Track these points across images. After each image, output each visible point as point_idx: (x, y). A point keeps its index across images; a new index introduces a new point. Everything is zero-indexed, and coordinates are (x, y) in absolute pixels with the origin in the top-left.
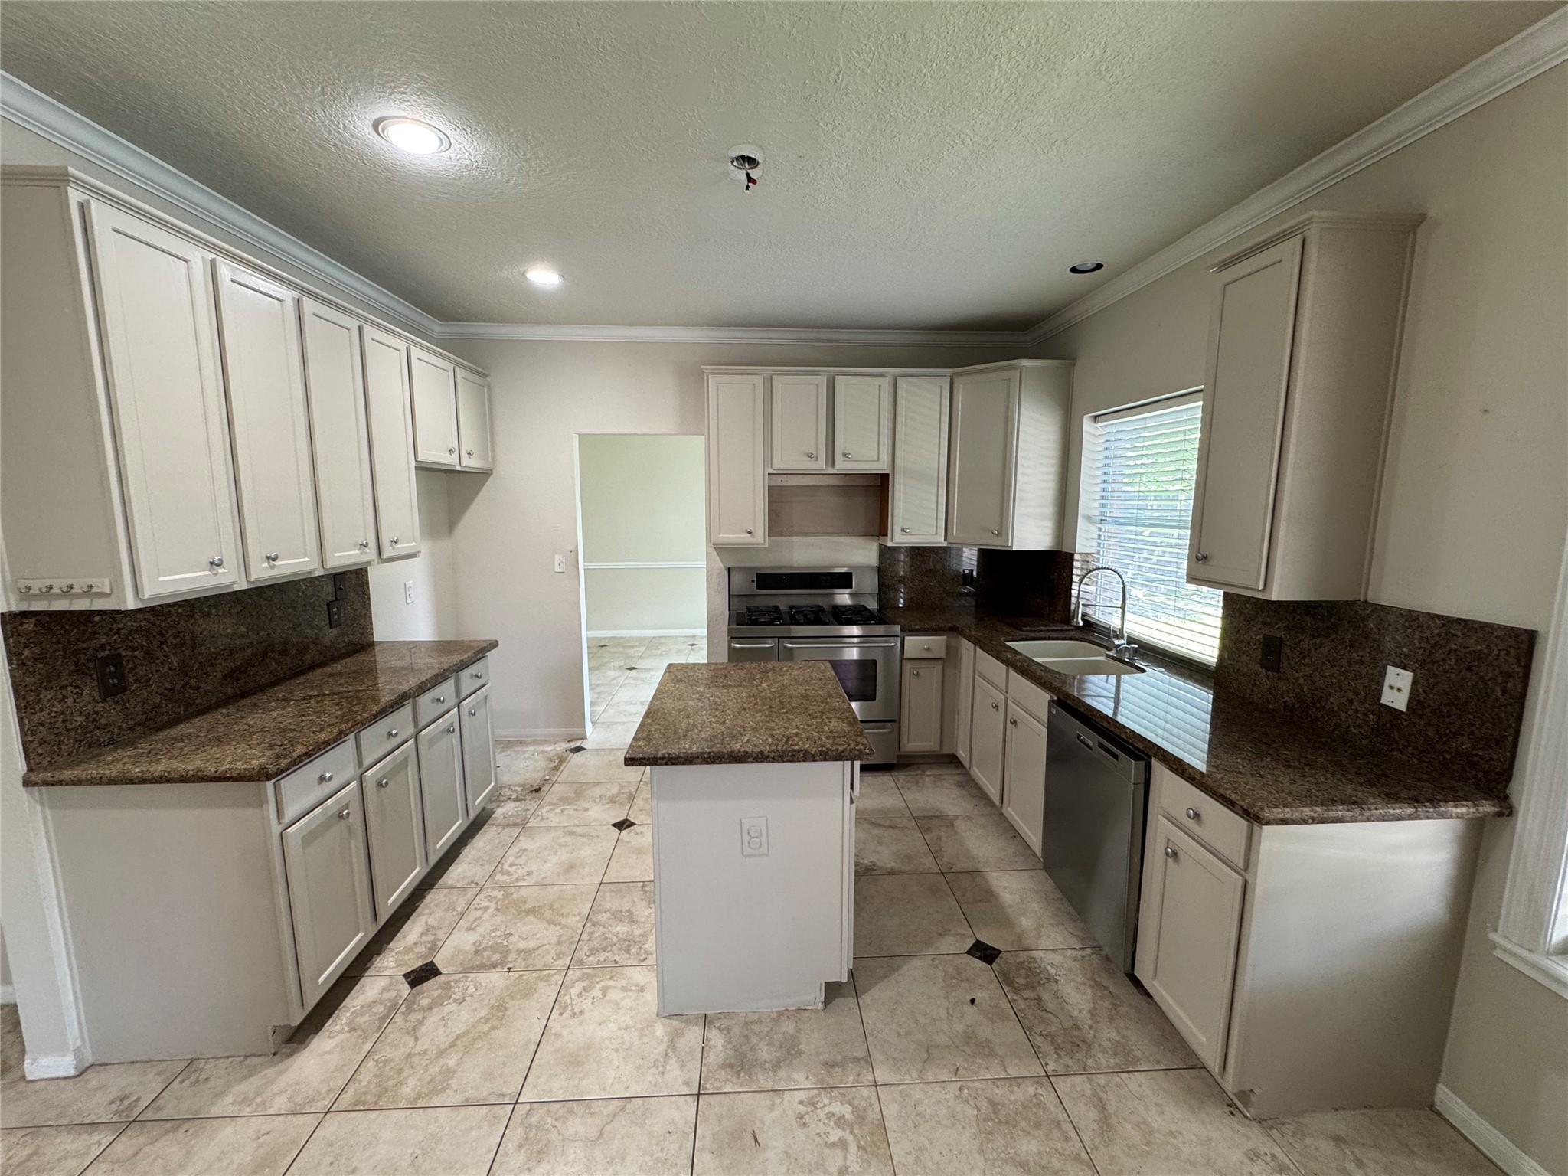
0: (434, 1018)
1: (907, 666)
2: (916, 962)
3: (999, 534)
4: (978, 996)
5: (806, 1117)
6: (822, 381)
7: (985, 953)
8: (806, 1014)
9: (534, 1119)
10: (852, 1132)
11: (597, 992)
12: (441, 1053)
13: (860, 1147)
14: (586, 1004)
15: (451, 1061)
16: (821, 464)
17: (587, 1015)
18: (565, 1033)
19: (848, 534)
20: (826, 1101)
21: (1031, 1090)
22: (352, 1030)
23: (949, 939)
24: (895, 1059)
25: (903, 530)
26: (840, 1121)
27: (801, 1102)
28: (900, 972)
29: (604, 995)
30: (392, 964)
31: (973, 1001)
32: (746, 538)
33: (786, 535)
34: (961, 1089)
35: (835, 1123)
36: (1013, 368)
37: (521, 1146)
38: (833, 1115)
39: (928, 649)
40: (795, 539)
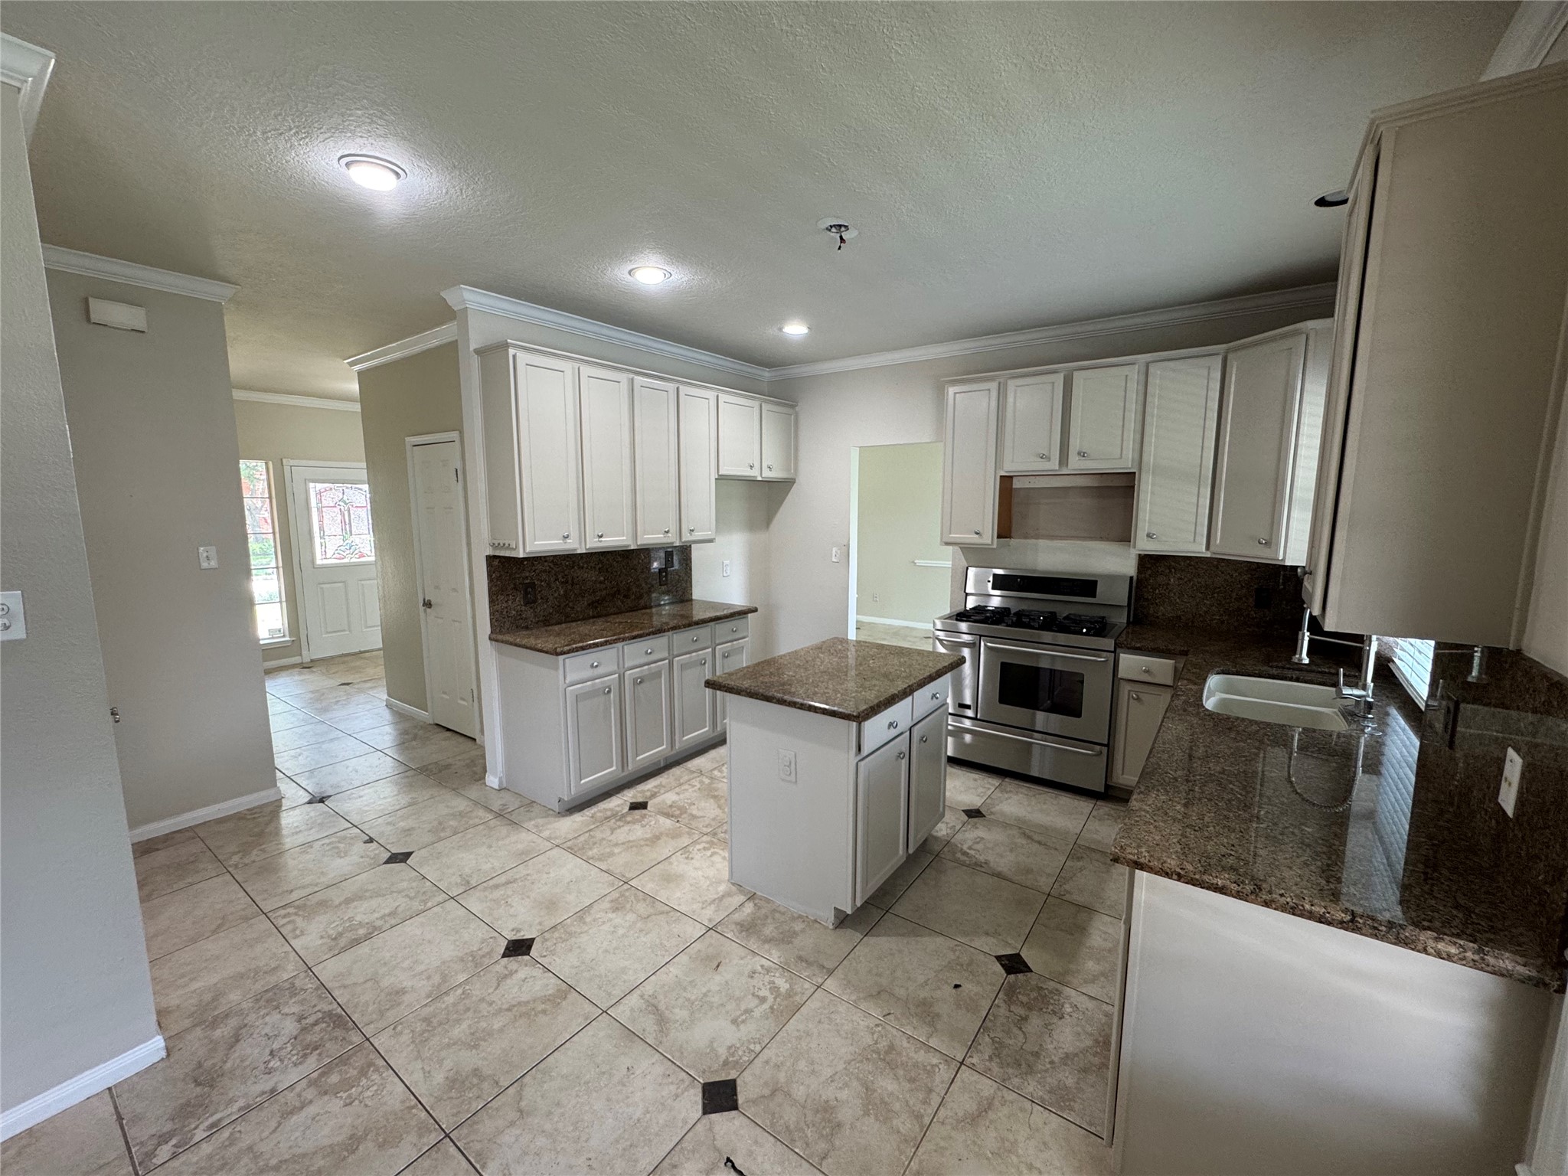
0: (626, 828)
1: (1125, 689)
2: (940, 940)
3: (1268, 544)
4: (968, 987)
5: (757, 975)
6: (1059, 379)
7: (1014, 964)
8: (817, 925)
9: (627, 894)
10: (775, 998)
11: (709, 853)
12: (616, 845)
13: (771, 1008)
14: (698, 856)
15: (616, 850)
16: (1054, 465)
17: (693, 861)
18: (675, 863)
19: (1101, 539)
20: (777, 975)
21: (935, 1061)
22: (592, 817)
23: (992, 940)
24: (849, 982)
25: (1149, 536)
26: (774, 989)
27: (762, 966)
28: (918, 939)
29: (711, 856)
30: (630, 796)
31: (957, 986)
32: (975, 539)
33: (1032, 537)
34: (877, 1025)
35: (770, 988)
36: (1298, 333)
37: (612, 901)
38: (774, 983)
39: (1147, 671)
40: (1042, 542)
